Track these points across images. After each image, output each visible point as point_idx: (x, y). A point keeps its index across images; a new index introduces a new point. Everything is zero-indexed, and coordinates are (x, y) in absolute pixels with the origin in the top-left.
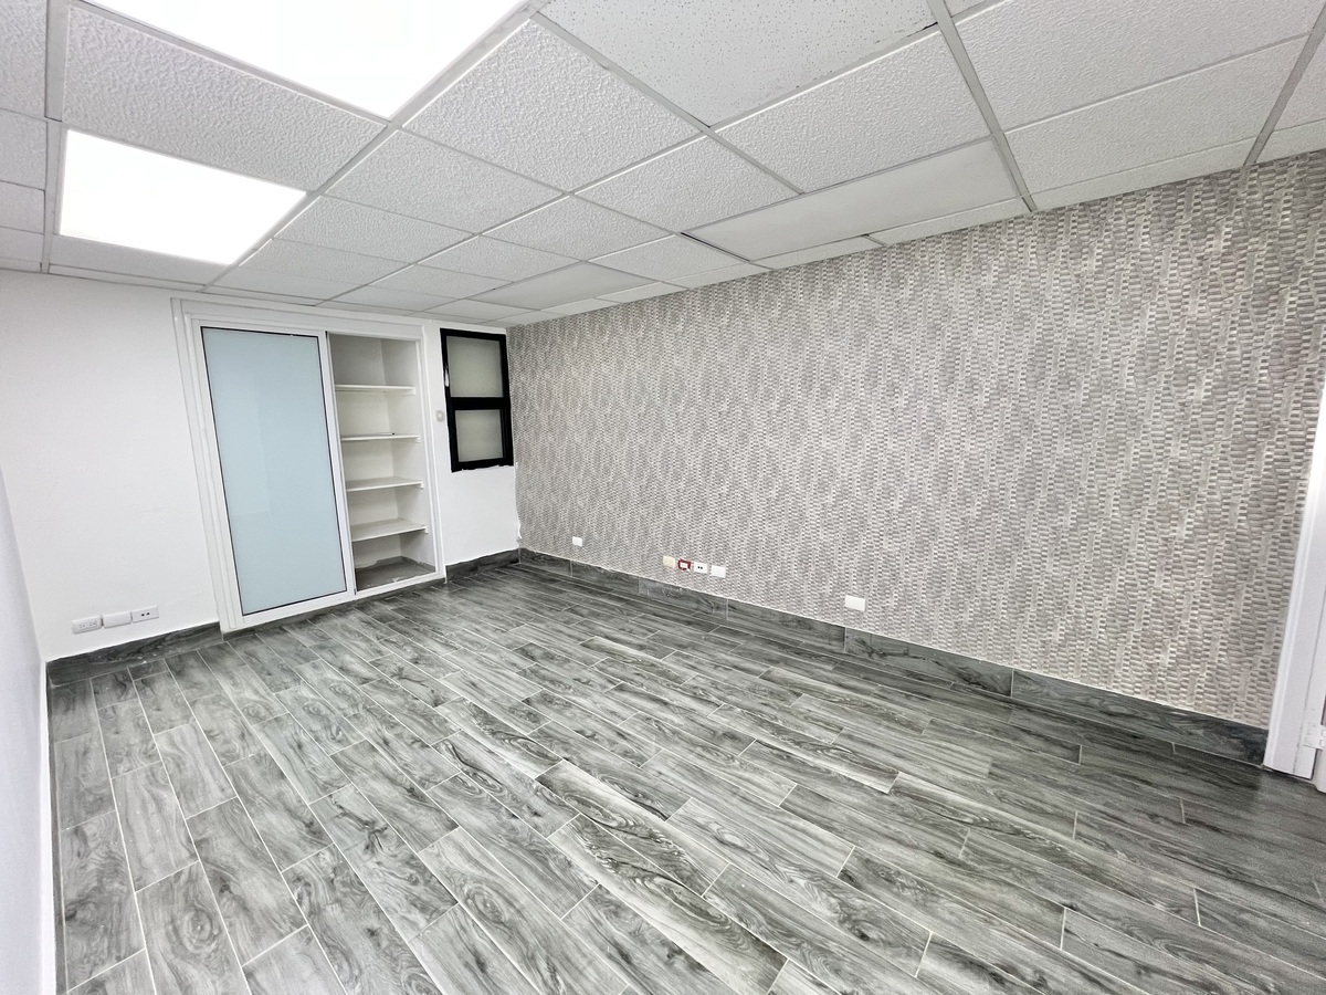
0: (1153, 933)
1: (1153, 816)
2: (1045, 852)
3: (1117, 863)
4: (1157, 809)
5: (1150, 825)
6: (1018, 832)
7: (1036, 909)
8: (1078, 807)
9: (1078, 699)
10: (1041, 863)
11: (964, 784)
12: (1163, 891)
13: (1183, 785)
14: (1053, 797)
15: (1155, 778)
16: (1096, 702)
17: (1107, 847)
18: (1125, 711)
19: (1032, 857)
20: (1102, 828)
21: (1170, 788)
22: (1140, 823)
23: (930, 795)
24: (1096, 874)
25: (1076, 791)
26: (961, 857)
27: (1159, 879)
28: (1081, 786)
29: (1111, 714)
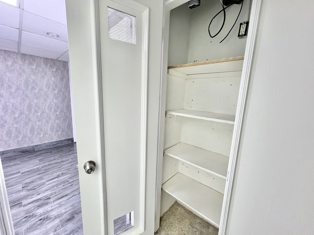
0: (71, 162)
1: (65, 153)
2: (55, 164)
3: (64, 159)
4: (65, 152)
5: (65, 154)
6: (50, 164)
7: (58, 169)
8: (56, 157)
9: (48, 145)
10: (55, 165)
11: (36, 165)
12: (70, 159)
13: (67, 148)
14: (51, 158)
15: (63, 149)
16: (51, 144)
17: (62, 159)
18: (56, 143)
19: (54, 165)
20: (60, 157)
21: (66, 149)
22: (64, 154)
23: (31, 170)
24: (62, 162)
25: (54, 156)
26: (43, 172)
27: (69, 158)
28: (55, 155)
29: (54, 145)
